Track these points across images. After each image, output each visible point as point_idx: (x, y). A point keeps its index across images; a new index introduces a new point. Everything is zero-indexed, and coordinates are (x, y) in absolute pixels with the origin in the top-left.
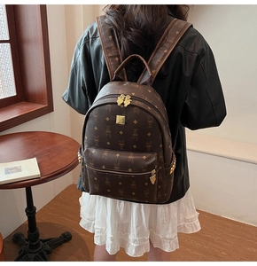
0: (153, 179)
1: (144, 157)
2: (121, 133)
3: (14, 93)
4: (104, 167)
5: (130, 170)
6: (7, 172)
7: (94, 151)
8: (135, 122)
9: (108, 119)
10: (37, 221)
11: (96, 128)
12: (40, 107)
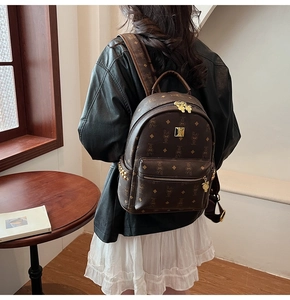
3: (15, 125)
6: (9, 225)
10: (43, 282)
12: (47, 141)
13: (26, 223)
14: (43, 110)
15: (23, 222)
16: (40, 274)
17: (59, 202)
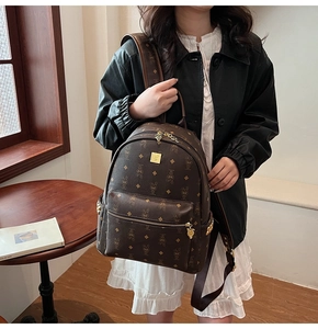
0: (191, 233)
1: (179, 206)
2: (155, 173)
3: (18, 130)
4: (129, 214)
5: (161, 219)
6: (19, 239)
7: (119, 195)
8: (172, 161)
9: (141, 156)
10: (54, 299)
11: (126, 168)
12: (52, 146)
13: (36, 237)
14: (47, 113)
15: (33, 236)
16: (52, 291)
17: (71, 213)
